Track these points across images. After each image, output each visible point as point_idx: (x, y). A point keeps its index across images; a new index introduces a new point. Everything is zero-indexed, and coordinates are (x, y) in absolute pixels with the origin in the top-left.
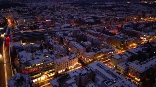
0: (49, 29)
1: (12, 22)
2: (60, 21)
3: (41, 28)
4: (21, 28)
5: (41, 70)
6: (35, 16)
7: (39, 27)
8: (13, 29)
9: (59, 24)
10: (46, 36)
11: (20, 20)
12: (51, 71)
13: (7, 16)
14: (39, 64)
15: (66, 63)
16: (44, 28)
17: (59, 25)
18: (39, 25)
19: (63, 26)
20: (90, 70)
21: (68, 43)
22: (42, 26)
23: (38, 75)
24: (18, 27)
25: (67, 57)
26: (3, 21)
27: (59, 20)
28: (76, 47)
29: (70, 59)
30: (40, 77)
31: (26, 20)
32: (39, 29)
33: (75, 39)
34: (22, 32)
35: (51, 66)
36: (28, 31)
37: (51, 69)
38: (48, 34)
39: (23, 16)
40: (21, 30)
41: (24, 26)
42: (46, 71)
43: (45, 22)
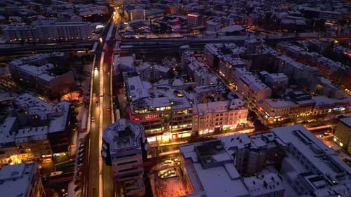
0: (191, 34)
1: (122, 15)
2: (220, 19)
3: (175, 32)
4: (136, 27)
5: (166, 122)
6: (165, 3)
7: (170, 28)
8: (120, 29)
9: (216, 24)
10: (184, 49)
11: (135, 10)
12: (185, 126)
14: (162, 109)
15: (217, 116)
16: (181, 33)
17: (215, 26)
18: (172, 24)
19: (224, 30)
20: (275, 141)
21: (229, 72)
22: (178, 27)
23: (157, 130)
24: (131, 25)
25: (224, 104)
26: (104, 10)
27: (216, 15)
29: (229, 109)
30: (161, 134)
31: (148, 12)
32: (171, 32)
33: (249, 63)
34: (137, 37)
35: (186, 117)
36: (148, 37)
37: (185, 122)
38: (188, 46)
40: (136, 33)
41: (142, 24)
42: (175, 124)
43: (184, 18)
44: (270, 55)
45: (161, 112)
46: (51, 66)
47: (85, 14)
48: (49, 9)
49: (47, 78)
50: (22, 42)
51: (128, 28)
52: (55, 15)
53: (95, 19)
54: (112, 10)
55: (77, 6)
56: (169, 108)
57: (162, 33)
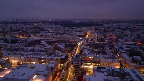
0: (112, 43)
1: (89, 35)
3: (106, 42)
4: (92, 39)
5: (91, 61)
6: (105, 33)
7: (104, 40)
8: (87, 39)
9: (122, 40)
11: (94, 34)
12: (97, 64)
13: (87, 31)
14: (91, 57)
15: (109, 63)
16: (108, 42)
17: (122, 41)
18: (106, 39)
20: (124, 71)
21: (120, 54)
23: (89, 63)
24: (91, 39)
26: (84, 34)
27: (124, 38)
28: (124, 57)
30: (90, 65)
31: (98, 35)
34: (92, 42)
35: (98, 61)
36: (96, 42)
37: (97, 63)
38: (107, 45)
39: (98, 32)
40: (92, 41)
41: (95, 38)
42: (94, 63)
43: (111, 38)
44: (139, 51)
45: (90, 58)
46: (65, 45)
47: (77, 34)
48: (68, 32)
49: (63, 48)
50: (59, 40)
51: (90, 39)
52: (69, 34)
53: (80, 36)
54: (86, 34)
55: (76, 32)
56: (93, 57)
57: (101, 42)
